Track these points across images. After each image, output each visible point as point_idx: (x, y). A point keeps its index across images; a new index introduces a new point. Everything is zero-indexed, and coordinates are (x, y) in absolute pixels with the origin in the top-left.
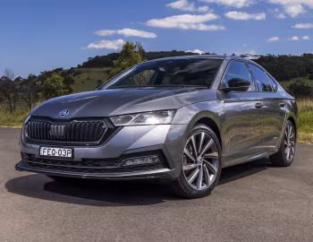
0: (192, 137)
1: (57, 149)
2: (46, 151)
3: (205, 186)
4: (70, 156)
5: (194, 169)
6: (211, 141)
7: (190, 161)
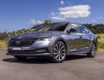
0: (57, 45)
1: (18, 48)
2: (14, 49)
3: (61, 60)
4: (21, 49)
5: (57, 54)
6: (63, 46)
7: (56, 52)
